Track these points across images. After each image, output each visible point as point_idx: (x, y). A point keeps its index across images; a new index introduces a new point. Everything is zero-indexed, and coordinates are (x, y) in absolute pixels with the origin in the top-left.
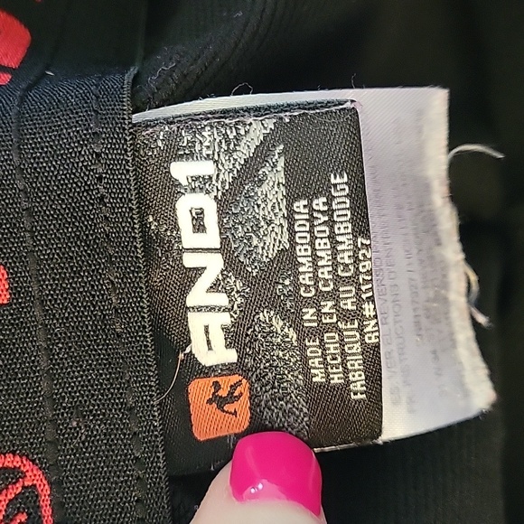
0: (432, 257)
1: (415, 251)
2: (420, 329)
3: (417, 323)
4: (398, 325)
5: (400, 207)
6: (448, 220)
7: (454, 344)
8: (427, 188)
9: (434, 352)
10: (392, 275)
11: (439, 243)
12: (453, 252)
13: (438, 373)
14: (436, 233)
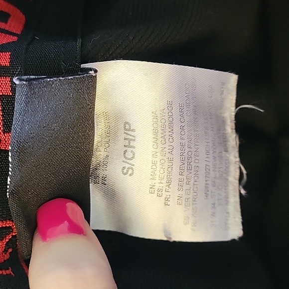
0: (221, 157)
1: (211, 152)
2: (208, 191)
3: (207, 188)
4: (195, 186)
5: (206, 128)
6: (233, 140)
7: (227, 202)
8: (223, 122)
9: (214, 204)
10: (197, 161)
11: (226, 151)
12: (233, 157)
13: (213, 215)
14: (225, 145)
